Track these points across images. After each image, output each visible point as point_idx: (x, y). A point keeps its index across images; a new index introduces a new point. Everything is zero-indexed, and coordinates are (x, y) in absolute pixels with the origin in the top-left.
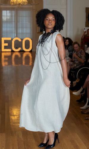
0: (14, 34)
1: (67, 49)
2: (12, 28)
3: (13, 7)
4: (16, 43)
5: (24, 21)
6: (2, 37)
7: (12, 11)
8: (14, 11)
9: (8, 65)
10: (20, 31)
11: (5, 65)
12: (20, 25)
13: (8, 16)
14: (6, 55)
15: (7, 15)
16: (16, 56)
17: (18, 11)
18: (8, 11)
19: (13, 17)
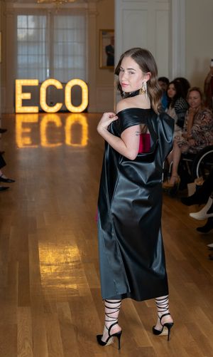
0: (44, 71)
1: (173, 107)
2: (40, 57)
3: (44, 7)
4: (49, 93)
5: (69, 40)
6: (17, 79)
7: (41, 17)
8: (45, 17)
9: (33, 144)
10: (59, 63)
11: (25, 145)
12: (58, 50)
13: (31, 29)
14: (26, 121)
15: (29, 27)
16: (51, 124)
17: (55, 17)
18: (30, 17)
19: (44, 30)
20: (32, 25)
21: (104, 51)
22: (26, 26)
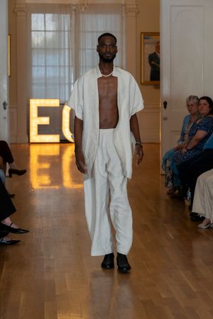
2: (62, 69)
3: (66, 3)
6: (32, 98)
7: (62, 16)
8: (68, 16)
9: (51, 185)
13: (50, 31)
14: (43, 154)
15: (47, 29)
17: (81, 16)
18: (49, 16)
19: (66, 33)
20: (51, 26)
21: (147, 60)
22: (43, 27)
